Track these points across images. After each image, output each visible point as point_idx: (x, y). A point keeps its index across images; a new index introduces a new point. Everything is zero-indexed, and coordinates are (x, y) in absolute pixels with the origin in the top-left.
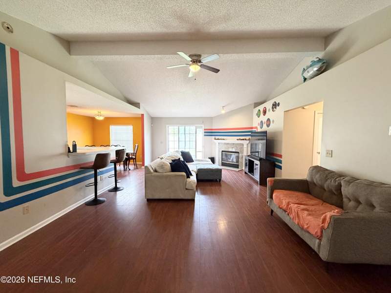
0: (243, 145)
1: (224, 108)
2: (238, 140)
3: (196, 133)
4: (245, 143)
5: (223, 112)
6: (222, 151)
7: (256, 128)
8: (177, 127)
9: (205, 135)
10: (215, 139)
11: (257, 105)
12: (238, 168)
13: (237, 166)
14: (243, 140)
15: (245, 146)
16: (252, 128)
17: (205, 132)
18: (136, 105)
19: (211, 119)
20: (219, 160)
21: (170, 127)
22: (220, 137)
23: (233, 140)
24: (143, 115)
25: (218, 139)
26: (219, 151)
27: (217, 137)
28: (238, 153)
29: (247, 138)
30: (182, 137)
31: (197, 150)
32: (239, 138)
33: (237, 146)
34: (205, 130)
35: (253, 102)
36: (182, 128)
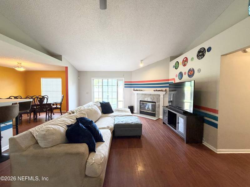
0: (159, 95)
1: (142, 62)
2: (154, 91)
3: (118, 85)
4: (162, 94)
5: (141, 65)
6: (140, 101)
7: (174, 79)
8: (101, 80)
9: (125, 87)
10: (134, 90)
11: (172, 58)
12: (155, 116)
13: (154, 115)
14: (160, 91)
15: (162, 97)
16: (168, 80)
17: (125, 84)
18: (59, 57)
19: (130, 73)
20: (137, 108)
21: (95, 80)
22: (138, 89)
23: (150, 91)
24: (67, 68)
25: (137, 90)
26: (137, 100)
27: (136, 89)
28: (155, 103)
29: (164, 89)
30: (105, 88)
31: (118, 100)
32: (155, 89)
33: (154, 97)
34: (125, 82)
35: (169, 56)
36: (105, 81)
